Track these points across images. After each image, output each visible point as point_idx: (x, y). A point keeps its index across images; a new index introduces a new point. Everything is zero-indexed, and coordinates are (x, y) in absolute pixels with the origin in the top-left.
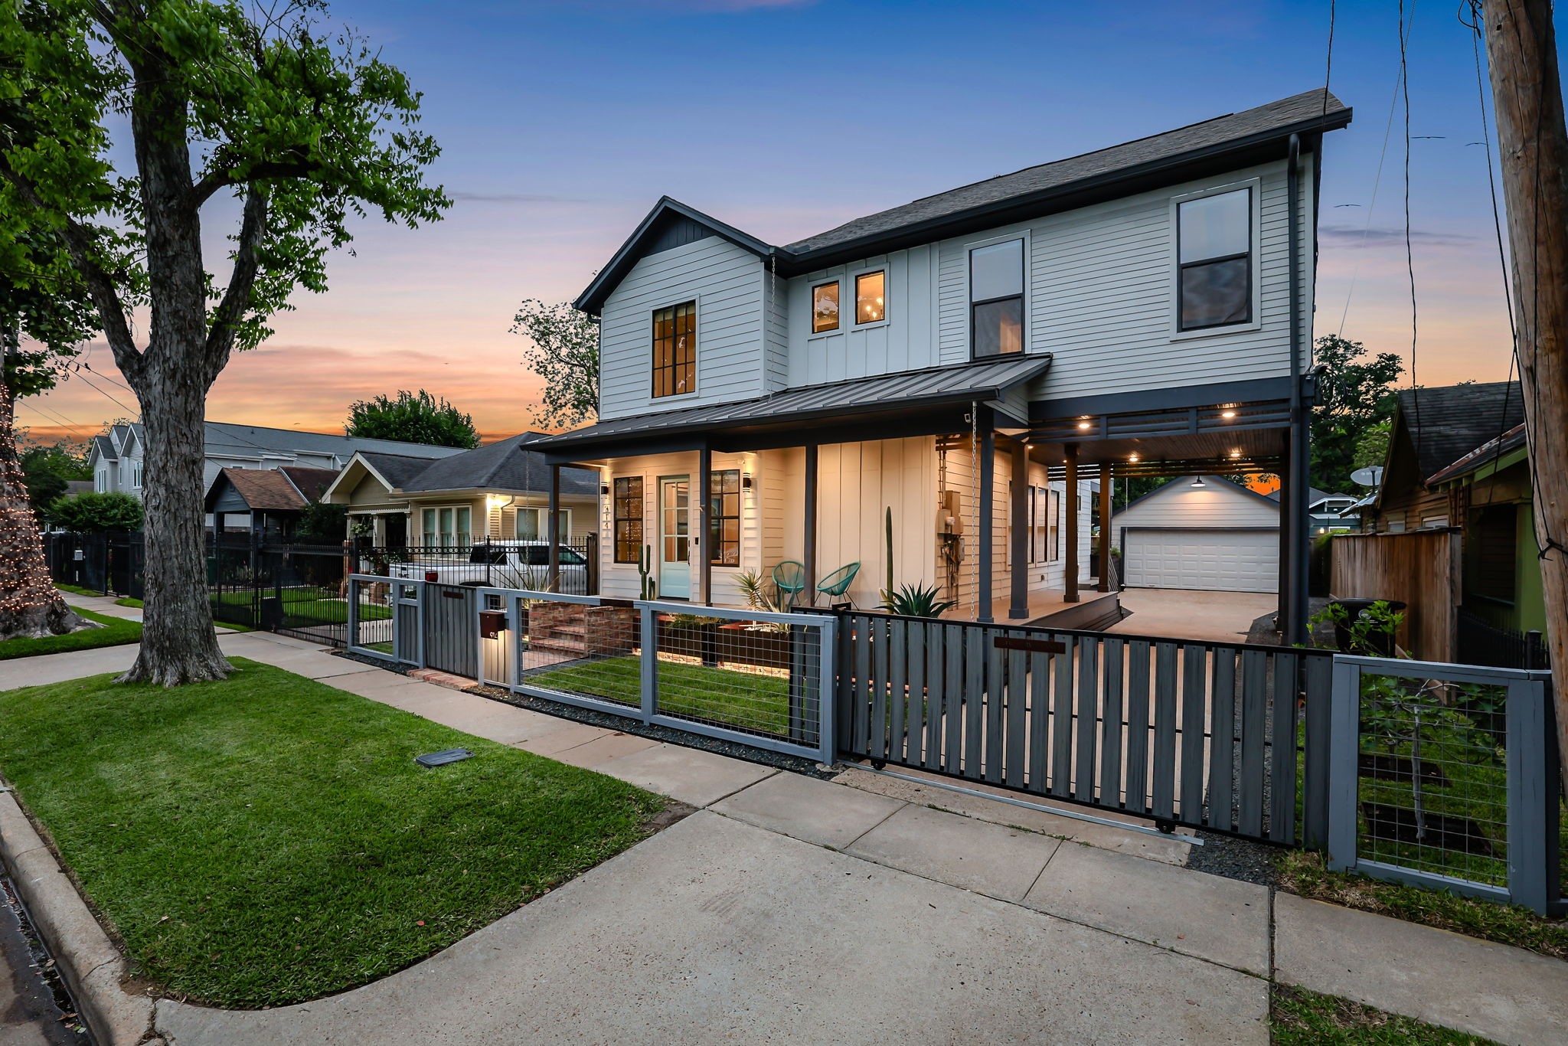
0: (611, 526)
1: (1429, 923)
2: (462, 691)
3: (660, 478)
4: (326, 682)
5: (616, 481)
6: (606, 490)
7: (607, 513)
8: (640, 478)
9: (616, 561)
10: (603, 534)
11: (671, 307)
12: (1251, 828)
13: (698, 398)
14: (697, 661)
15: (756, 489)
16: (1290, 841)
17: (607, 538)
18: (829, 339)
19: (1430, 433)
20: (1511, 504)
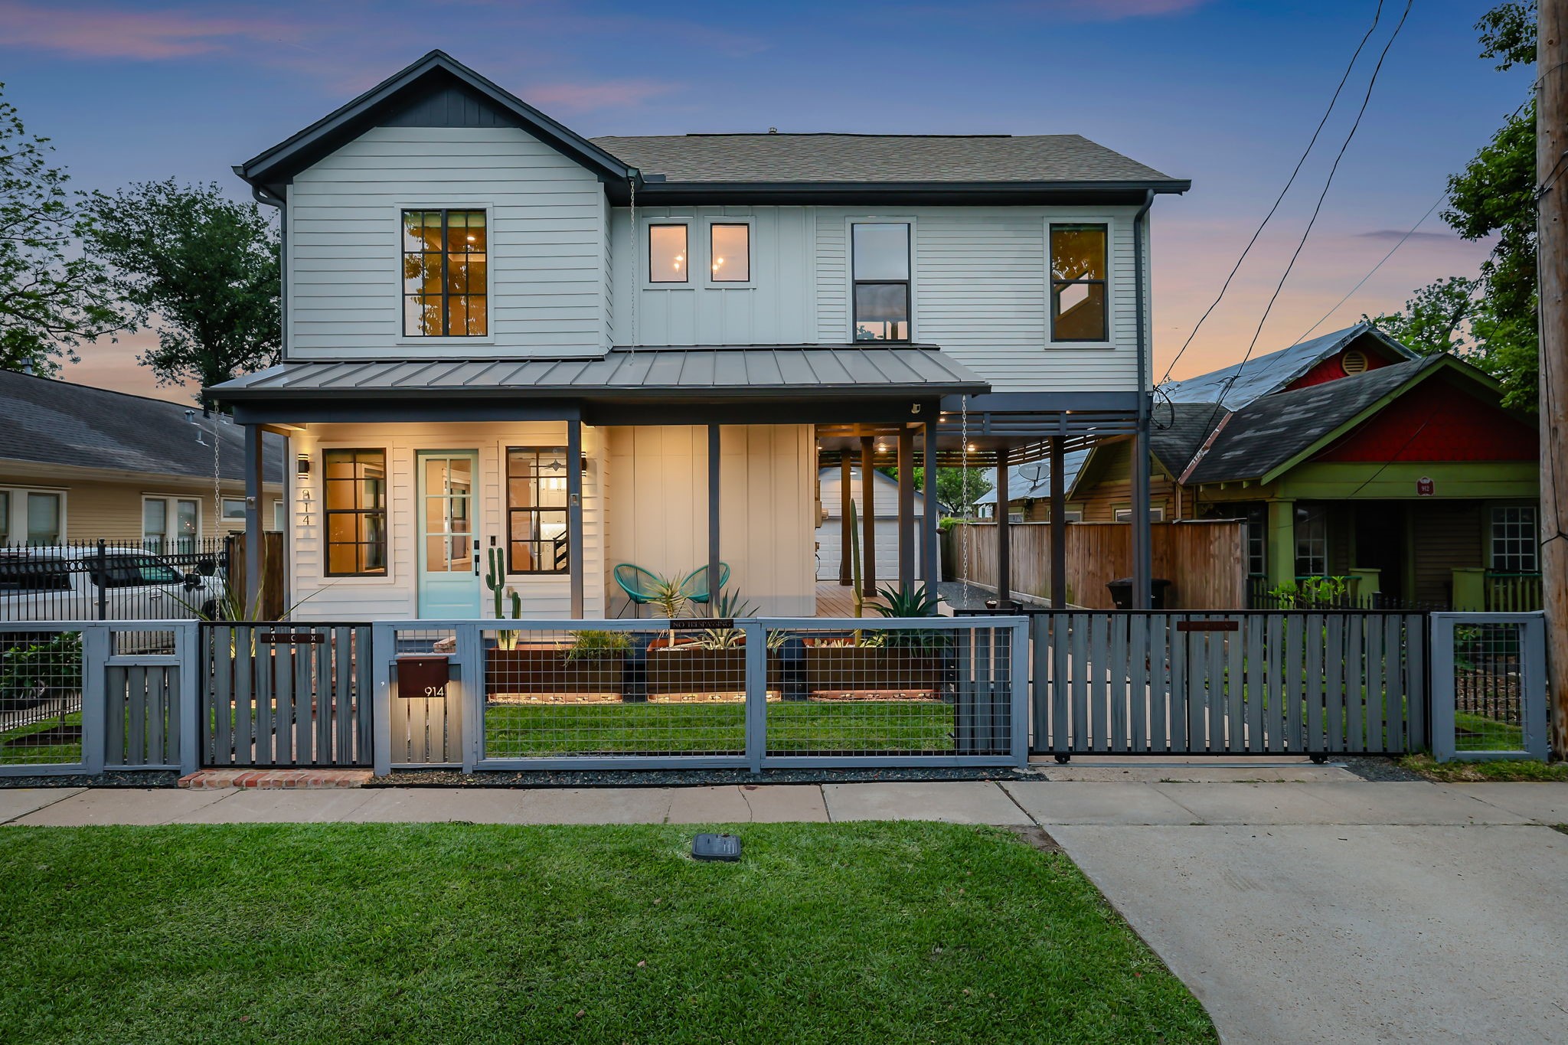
0: (317, 521)
1: (1512, 780)
2: (363, 786)
3: (417, 452)
4: (31, 821)
5: (326, 453)
6: (305, 467)
7: (307, 502)
8: (382, 451)
9: (328, 574)
10: (296, 534)
11: (440, 210)
12: (1375, 746)
13: (492, 345)
14: (611, 698)
15: (595, 472)
16: (1401, 751)
17: (307, 539)
18: (673, 292)
19: (1158, 441)
20: (1264, 501)
